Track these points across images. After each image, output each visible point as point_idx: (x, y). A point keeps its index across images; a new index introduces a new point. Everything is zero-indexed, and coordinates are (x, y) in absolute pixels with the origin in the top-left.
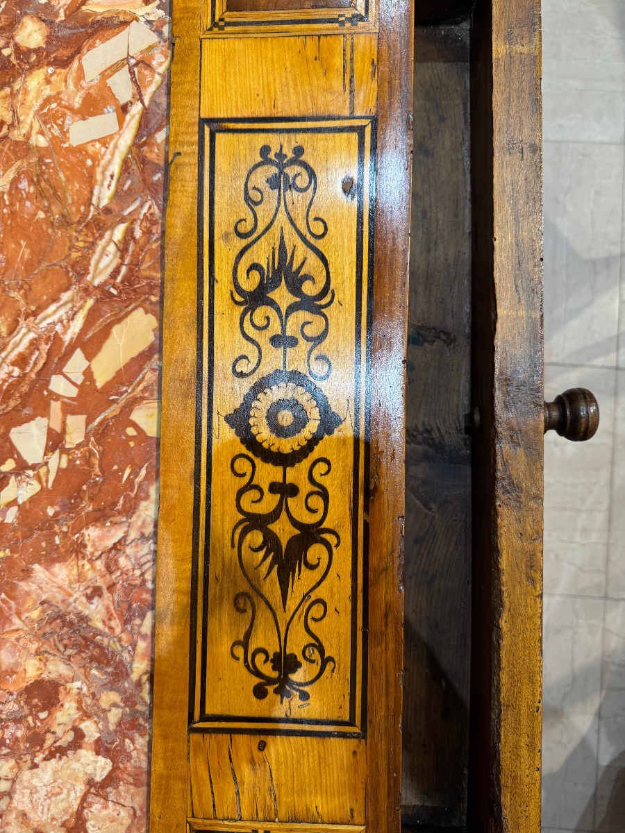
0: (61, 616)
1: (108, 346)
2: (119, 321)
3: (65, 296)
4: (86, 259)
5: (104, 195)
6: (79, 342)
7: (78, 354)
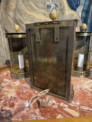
1: (71, 110)
6: (70, 106)
7: (68, 106)
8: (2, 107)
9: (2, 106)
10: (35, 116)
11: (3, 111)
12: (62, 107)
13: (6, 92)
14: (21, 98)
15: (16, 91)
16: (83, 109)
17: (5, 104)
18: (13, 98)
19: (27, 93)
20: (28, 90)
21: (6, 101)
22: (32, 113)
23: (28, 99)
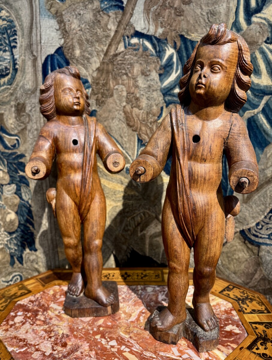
0: (79, 347)
1: (131, 355)
2: (136, 356)
3: (141, 348)
4: (148, 351)
5: (162, 354)
6: (132, 350)
7: (129, 350)
8: (52, 346)
9: (53, 344)
10: (89, 358)
11: (55, 350)
12: (123, 350)
13: (55, 326)
14: (76, 337)
15: (69, 326)
16: (145, 355)
17: (56, 342)
18: (65, 336)
19: (84, 330)
20: (85, 325)
21: (57, 339)
22: (86, 355)
23: (83, 338)
